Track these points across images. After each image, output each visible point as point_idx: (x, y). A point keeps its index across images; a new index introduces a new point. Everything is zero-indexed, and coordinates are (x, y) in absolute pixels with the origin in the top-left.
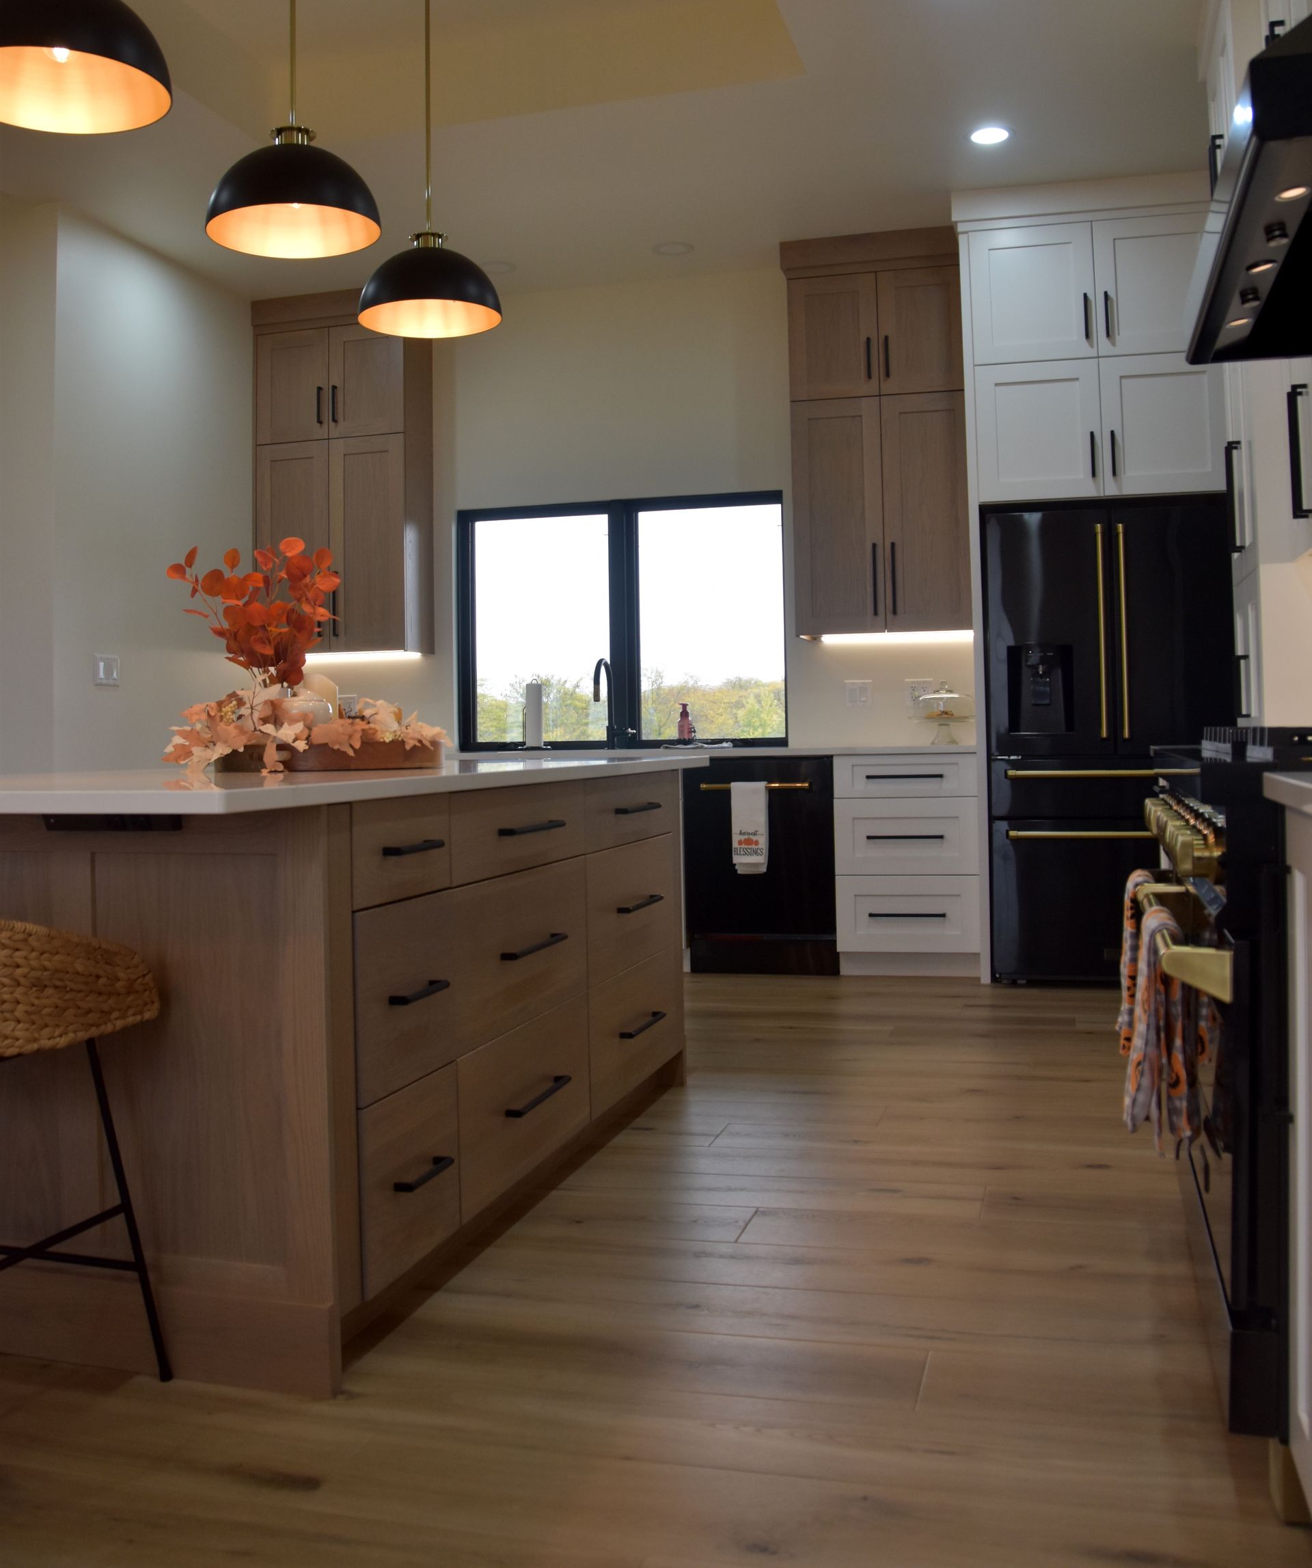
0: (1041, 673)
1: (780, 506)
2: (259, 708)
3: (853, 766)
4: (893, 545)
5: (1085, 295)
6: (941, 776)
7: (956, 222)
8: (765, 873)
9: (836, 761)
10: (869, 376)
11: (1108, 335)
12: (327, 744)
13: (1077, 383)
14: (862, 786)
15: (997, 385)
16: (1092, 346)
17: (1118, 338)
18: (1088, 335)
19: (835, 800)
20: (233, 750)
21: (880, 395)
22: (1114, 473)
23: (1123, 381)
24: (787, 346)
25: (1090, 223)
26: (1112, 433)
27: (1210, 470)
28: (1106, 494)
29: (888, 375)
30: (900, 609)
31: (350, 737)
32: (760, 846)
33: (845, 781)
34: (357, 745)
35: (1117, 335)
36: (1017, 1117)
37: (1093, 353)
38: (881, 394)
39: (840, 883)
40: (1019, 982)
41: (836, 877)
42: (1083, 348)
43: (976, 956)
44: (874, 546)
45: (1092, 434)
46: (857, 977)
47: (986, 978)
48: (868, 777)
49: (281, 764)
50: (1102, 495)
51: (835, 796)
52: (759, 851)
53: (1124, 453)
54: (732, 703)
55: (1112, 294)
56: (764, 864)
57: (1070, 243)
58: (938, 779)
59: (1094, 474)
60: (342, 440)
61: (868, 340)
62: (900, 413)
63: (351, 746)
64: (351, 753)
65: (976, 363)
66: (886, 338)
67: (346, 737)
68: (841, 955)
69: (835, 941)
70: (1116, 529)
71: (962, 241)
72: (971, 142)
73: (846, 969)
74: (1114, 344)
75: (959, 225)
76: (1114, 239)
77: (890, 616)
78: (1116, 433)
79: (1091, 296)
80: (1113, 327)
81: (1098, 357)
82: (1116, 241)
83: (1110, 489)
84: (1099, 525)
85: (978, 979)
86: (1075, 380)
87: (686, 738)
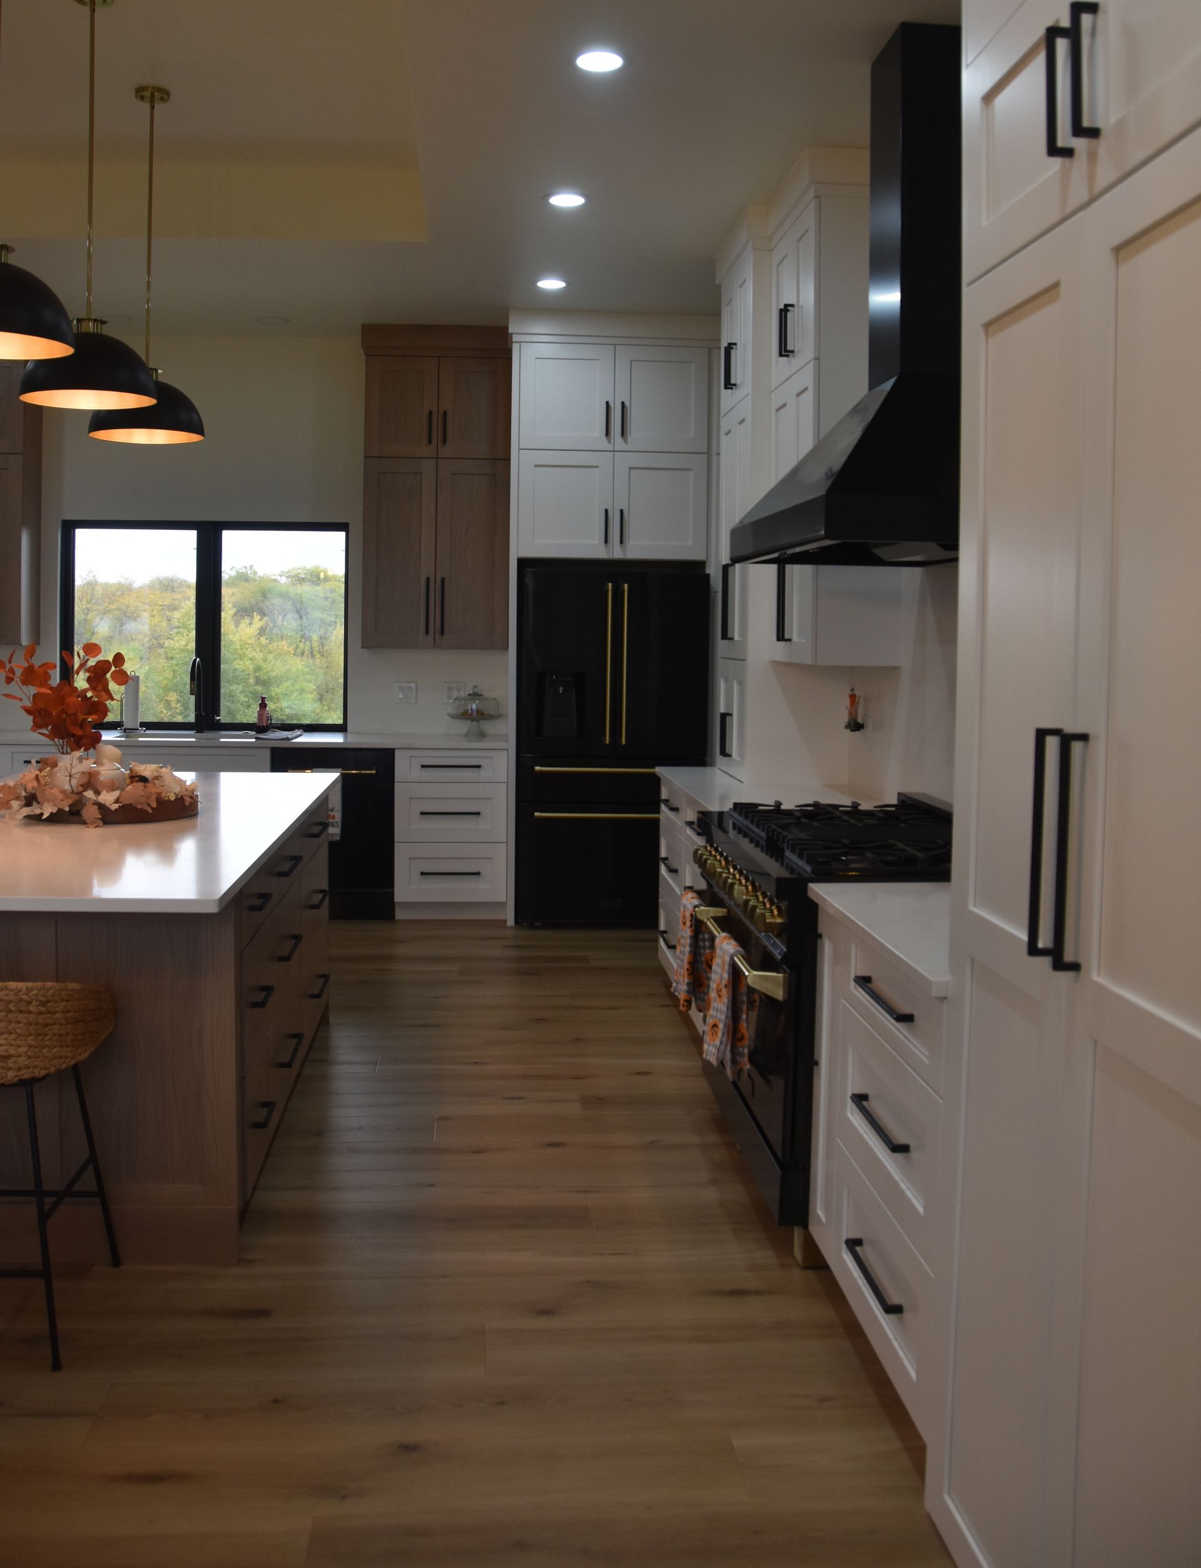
0: (561, 692)
1: (343, 534)
2: (77, 776)
3: (410, 757)
4: (443, 579)
5: (607, 403)
6: (479, 767)
7: (512, 334)
8: (338, 841)
9: (397, 753)
10: (430, 442)
11: (623, 434)
12: (131, 804)
13: (597, 470)
14: (417, 773)
15: (536, 466)
16: (610, 442)
17: (629, 438)
18: (607, 433)
19: (395, 784)
20: (59, 809)
21: (437, 458)
22: (621, 542)
23: (631, 471)
24: (363, 407)
25: (614, 346)
26: (622, 511)
28: (614, 557)
29: (445, 442)
30: (446, 630)
31: (148, 798)
32: (336, 820)
33: (404, 769)
34: (154, 805)
35: (629, 434)
36: (578, 1039)
37: (610, 447)
38: (439, 456)
39: (399, 850)
40: (536, 924)
41: (395, 844)
42: (603, 444)
43: (502, 905)
44: (428, 579)
45: (606, 511)
46: (408, 921)
47: (511, 922)
48: (423, 766)
49: (100, 821)
50: (611, 557)
51: (396, 780)
52: (335, 824)
53: (629, 526)
54: (165, 605)
55: (627, 404)
56: (337, 834)
57: (598, 360)
58: (477, 769)
59: (606, 541)
61: (430, 413)
62: (453, 474)
63: (149, 805)
64: (150, 811)
65: (520, 447)
66: (445, 413)
67: (145, 799)
68: (396, 904)
69: (393, 892)
70: (623, 587)
71: (515, 348)
72: (537, 286)
73: (400, 915)
74: (626, 442)
75: (514, 335)
76: (631, 361)
77: (438, 636)
78: (624, 511)
79: (611, 404)
80: (627, 427)
81: (614, 451)
82: (633, 362)
83: (617, 553)
84: (610, 584)
85: (505, 921)
86: (597, 467)
87: (265, 725)
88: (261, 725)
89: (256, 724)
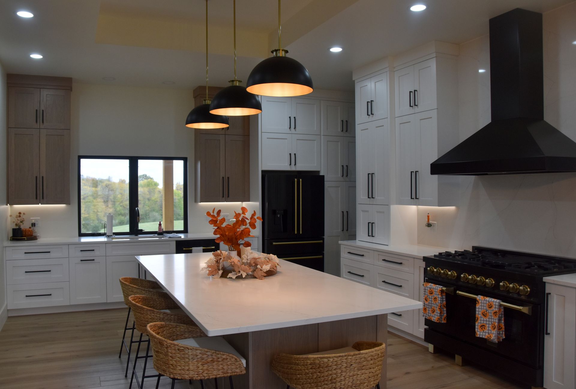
1: (183, 161)
4: (228, 178)
5: (289, 117)
11: (295, 128)
15: (267, 138)
17: (297, 129)
18: (290, 128)
21: (225, 134)
22: (295, 165)
23: (298, 140)
27: (316, 165)
30: (230, 196)
37: (290, 132)
42: (288, 131)
44: (223, 177)
45: (290, 154)
50: (292, 170)
53: (297, 158)
55: (296, 117)
57: (286, 102)
59: (290, 164)
60: (45, 130)
62: (230, 140)
65: (262, 132)
70: (299, 180)
74: (295, 131)
76: (297, 103)
77: (227, 198)
78: (296, 154)
79: (291, 118)
80: (296, 126)
81: (292, 134)
83: (293, 168)
84: (296, 179)
86: (287, 139)
87: (162, 232)
88: (160, 232)
89: (157, 231)
